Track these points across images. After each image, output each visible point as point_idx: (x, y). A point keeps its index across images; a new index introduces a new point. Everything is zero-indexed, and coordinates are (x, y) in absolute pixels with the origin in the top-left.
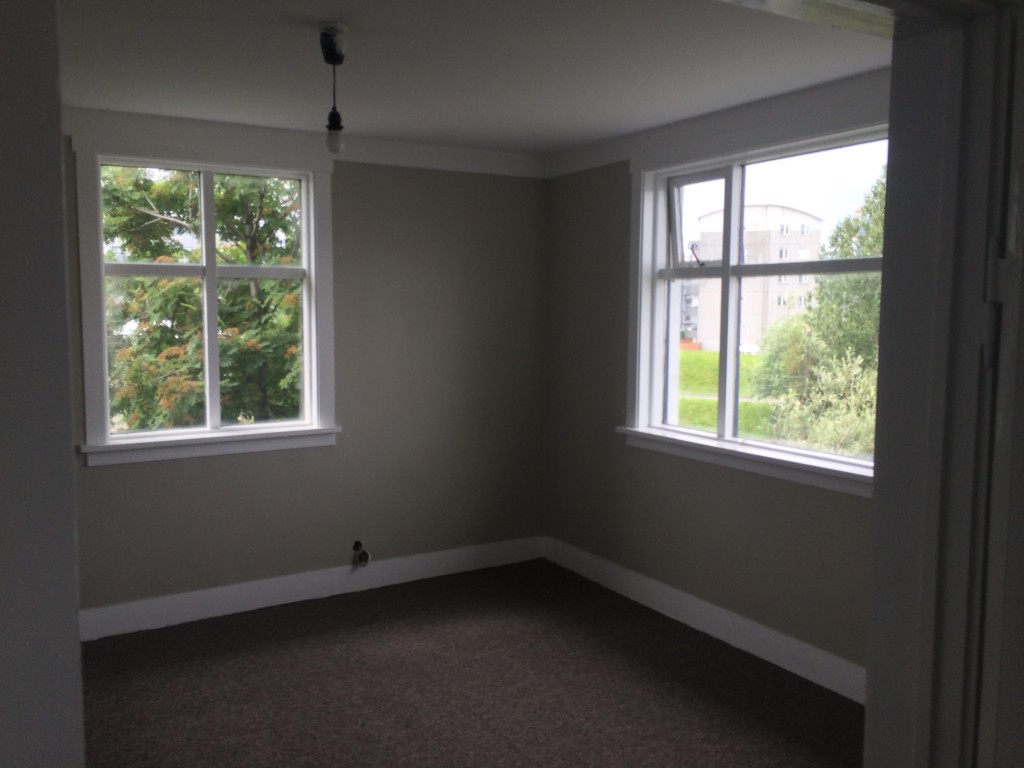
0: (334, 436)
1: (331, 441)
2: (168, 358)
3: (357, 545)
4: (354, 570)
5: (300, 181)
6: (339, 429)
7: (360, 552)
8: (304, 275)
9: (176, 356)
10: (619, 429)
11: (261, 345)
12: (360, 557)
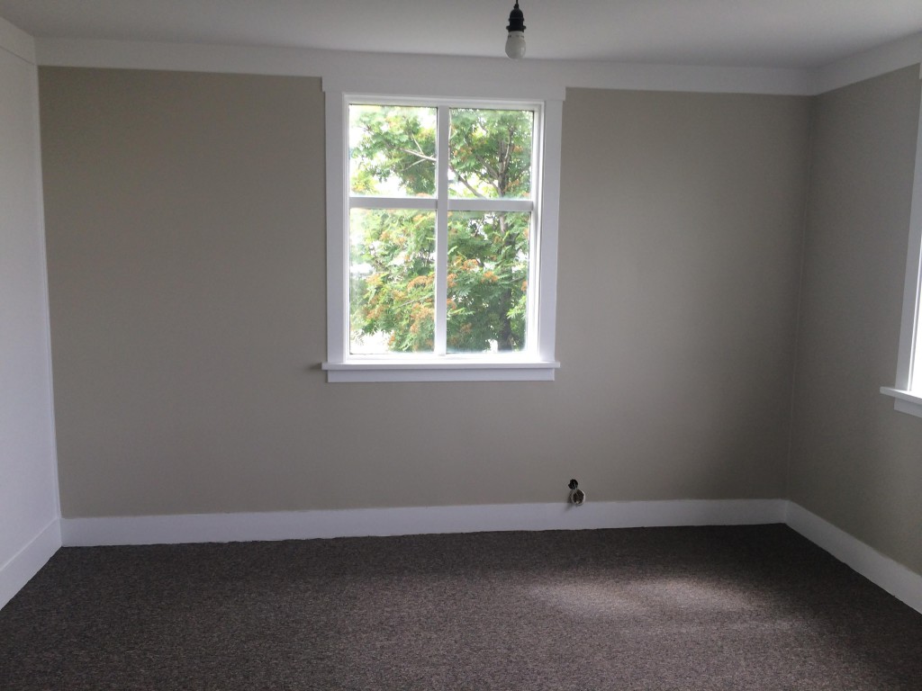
0: (553, 371)
1: (551, 376)
2: (416, 286)
3: (573, 484)
4: (568, 508)
5: (533, 112)
6: (558, 365)
7: (575, 491)
8: (532, 207)
9: (424, 285)
10: (884, 390)
11: (499, 277)
12: (575, 495)
